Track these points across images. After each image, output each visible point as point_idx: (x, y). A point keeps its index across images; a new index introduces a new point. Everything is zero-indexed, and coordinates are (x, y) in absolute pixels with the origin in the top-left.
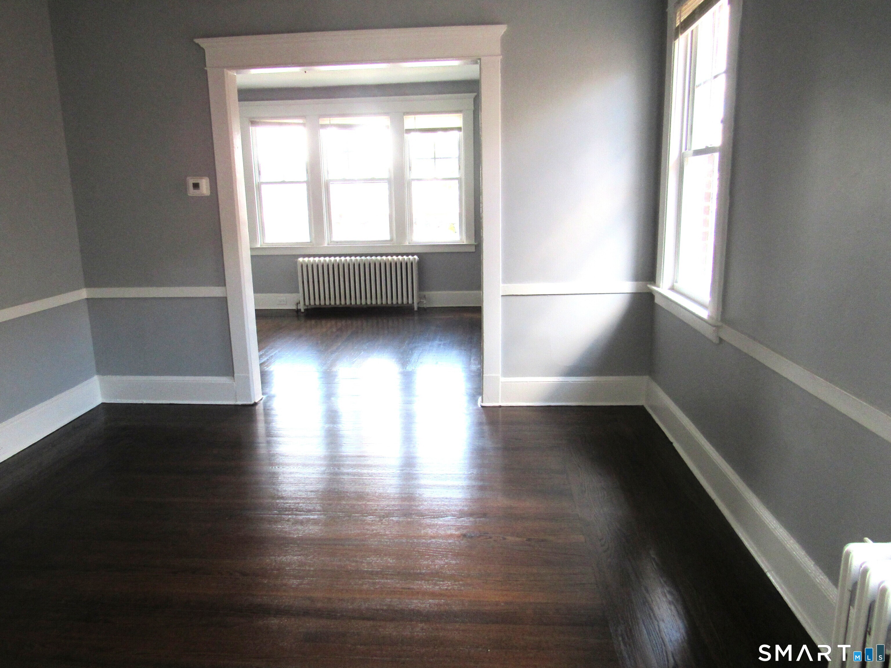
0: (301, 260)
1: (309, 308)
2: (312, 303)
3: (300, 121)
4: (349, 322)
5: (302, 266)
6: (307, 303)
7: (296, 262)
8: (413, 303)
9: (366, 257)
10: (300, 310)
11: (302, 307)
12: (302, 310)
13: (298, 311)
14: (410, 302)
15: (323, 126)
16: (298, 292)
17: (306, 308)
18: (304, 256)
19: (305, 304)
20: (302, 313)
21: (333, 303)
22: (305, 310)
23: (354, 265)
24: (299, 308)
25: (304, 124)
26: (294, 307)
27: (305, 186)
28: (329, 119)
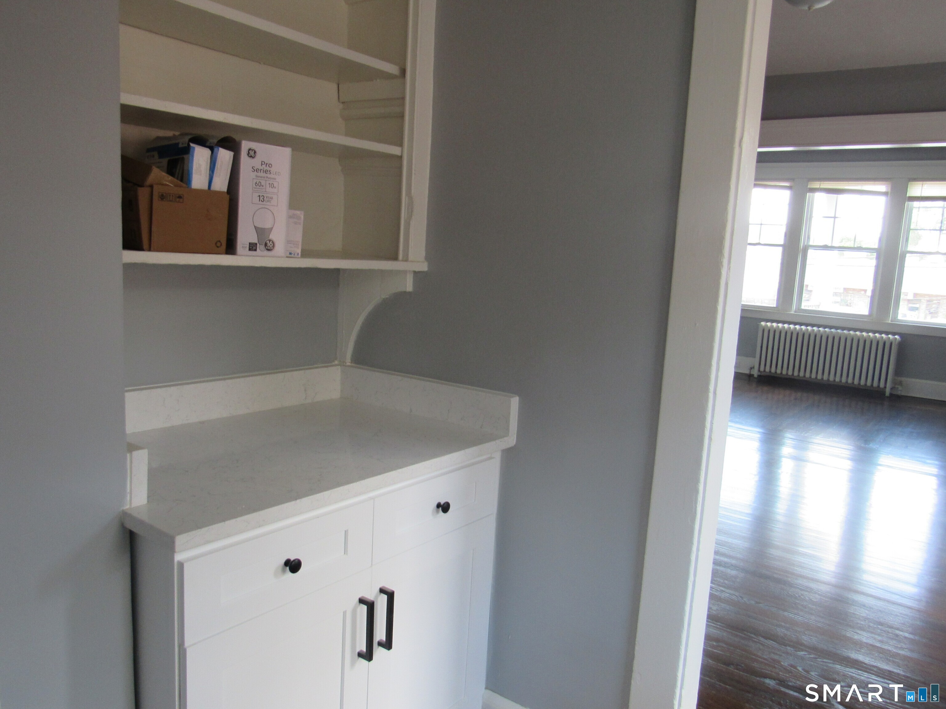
0: (763, 323)
1: (762, 375)
2: (768, 369)
3: (787, 184)
4: (805, 395)
5: (763, 331)
6: (762, 369)
7: (758, 326)
8: (885, 387)
9: (831, 329)
10: (753, 375)
11: (755, 373)
12: (756, 376)
13: (750, 376)
14: (882, 385)
15: (813, 190)
16: (755, 357)
17: (759, 374)
18: (767, 321)
19: (759, 370)
20: (755, 378)
21: (790, 373)
22: (759, 376)
23: (821, 337)
24: (752, 373)
25: (790, 188)
26: (747, 372)
27: (780, 249)
28: (819, 183)
